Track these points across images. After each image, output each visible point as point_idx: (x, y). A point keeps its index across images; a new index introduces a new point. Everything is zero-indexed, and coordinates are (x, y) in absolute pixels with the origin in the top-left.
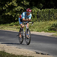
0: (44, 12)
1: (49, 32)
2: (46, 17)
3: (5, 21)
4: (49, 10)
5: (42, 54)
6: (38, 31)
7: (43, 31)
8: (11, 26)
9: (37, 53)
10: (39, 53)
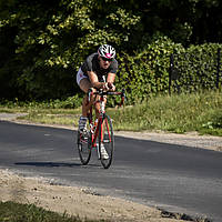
0: (199, 56)
1: (217, 134)
2: (204, 75)
3: (47, 91)
4: (219, 49)
5: (184, 217)
6: (172, 130)
7: (191, 130)
8: (69, 110)
9: (165, 214)
10: (172, 215)
